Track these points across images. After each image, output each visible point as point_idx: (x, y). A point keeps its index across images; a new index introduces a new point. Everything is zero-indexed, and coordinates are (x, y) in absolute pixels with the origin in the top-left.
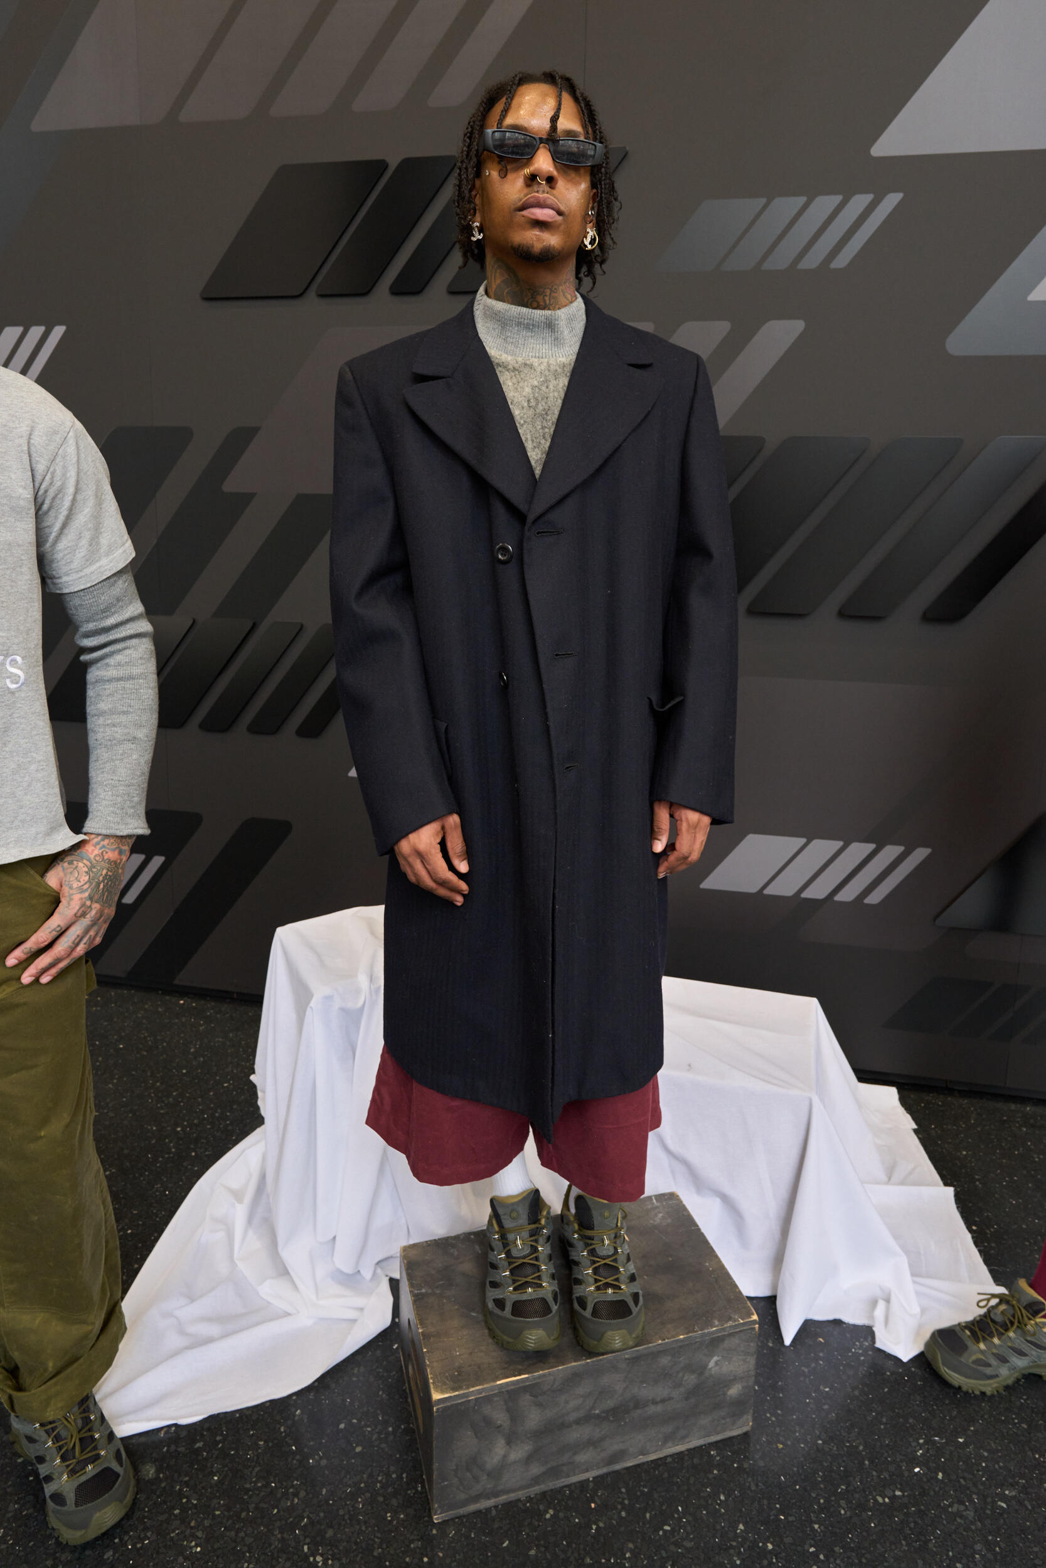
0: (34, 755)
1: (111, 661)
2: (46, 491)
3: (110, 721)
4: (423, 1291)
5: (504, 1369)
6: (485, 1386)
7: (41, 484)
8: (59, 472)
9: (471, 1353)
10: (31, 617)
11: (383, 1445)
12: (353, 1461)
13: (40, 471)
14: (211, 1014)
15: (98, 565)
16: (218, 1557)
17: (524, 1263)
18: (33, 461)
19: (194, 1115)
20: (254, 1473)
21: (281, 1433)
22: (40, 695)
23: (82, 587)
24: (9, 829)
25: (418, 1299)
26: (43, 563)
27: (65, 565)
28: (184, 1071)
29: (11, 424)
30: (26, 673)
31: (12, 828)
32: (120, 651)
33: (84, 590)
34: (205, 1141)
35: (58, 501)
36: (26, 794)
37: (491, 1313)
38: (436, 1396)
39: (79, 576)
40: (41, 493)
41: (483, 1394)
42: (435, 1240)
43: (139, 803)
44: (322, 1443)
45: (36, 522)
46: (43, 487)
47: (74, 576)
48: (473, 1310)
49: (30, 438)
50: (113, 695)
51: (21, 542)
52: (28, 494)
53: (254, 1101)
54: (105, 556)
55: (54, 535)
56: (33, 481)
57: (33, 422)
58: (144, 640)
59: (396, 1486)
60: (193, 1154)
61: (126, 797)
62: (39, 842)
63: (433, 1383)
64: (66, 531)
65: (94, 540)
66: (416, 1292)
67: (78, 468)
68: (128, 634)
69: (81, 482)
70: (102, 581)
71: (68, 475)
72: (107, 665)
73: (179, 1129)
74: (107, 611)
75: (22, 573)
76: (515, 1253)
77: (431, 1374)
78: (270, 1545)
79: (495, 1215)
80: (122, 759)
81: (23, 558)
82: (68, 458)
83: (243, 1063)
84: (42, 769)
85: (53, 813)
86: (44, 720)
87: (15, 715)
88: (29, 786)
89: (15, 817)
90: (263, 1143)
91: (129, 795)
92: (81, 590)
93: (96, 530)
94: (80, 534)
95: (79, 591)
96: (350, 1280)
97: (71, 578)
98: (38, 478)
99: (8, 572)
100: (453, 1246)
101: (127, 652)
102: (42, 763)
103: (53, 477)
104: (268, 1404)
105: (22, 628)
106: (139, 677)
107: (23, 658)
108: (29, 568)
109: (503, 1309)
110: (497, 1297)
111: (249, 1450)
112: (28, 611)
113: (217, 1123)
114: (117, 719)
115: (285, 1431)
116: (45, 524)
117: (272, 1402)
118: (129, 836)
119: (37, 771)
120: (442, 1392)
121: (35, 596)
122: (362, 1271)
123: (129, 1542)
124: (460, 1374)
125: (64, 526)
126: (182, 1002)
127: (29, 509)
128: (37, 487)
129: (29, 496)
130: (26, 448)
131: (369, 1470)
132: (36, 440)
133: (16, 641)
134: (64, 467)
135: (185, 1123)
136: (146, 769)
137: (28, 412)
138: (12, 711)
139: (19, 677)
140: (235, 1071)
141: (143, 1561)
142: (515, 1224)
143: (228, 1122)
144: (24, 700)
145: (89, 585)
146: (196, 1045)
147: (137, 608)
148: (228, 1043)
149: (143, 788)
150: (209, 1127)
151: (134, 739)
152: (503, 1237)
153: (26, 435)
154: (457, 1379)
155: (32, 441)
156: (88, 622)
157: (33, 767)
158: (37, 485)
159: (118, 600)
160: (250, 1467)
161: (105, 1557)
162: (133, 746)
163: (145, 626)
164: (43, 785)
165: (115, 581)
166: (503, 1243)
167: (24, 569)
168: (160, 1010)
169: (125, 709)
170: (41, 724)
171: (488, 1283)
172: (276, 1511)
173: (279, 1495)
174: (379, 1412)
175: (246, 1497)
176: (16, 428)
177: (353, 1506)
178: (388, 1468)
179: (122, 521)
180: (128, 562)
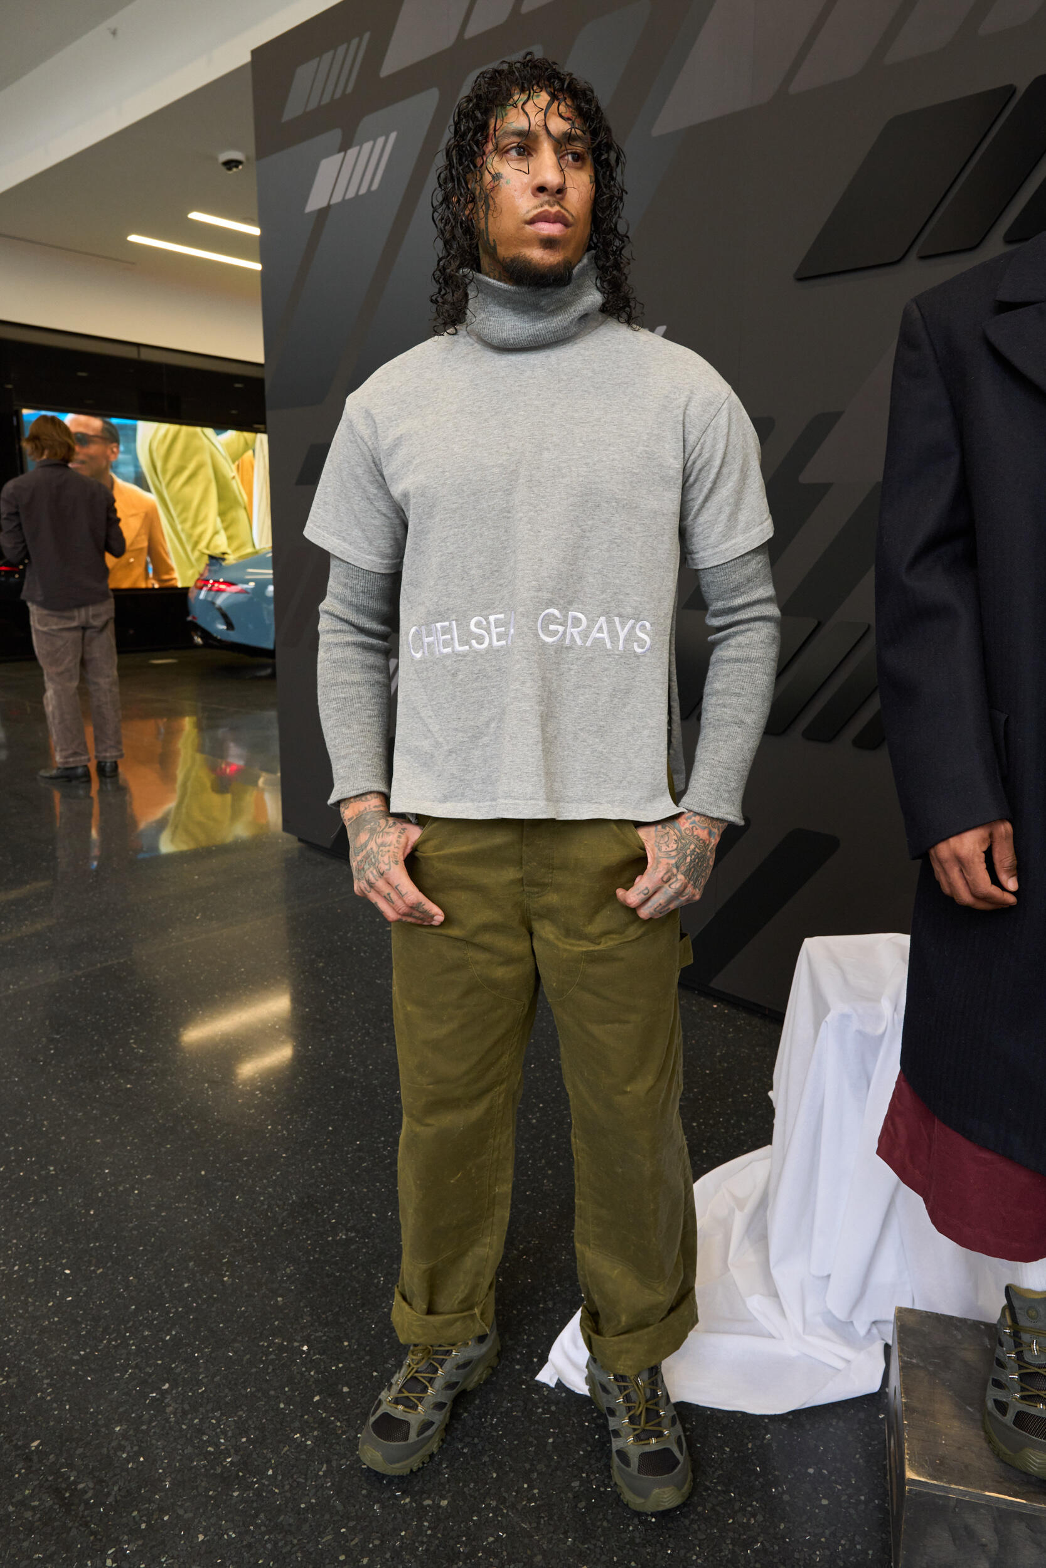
0: (648, 720)
1: (732, 642)
2: (694, 463)
3: (721, 702)
4: (914, 1361)
5: (998, 1482)
6: (970, 1490)
7: (690, 455)
8: (708, 444)
9: (959, 1448)
10: (665, 586)
11: (852, 1511)
12: (817, 1511)
13: (691, 442)
14: (741, 1024)
15: (733, 541)
16: (670, 1537)
17: (1038, 1373)
18: (686, 432)
19: (711, 1115)
20: (716, 1476)
21: (748, 1449)
22: (662, 663)
23: (716, 564)
24: (617, 787)
25: (905, 1368)
26: (683, 535)
27: (703, 539)
28: (708, 1072)
29: (672, 396)
30: (652, 639)
31: (619, 788)
32: (743, 631)
33: (717, 566)
34: (717, 1143)
35: (704, 474)
36: (636, 757)
37: (990, 1414)
38: (910, 1474)
39: (714, 552)
40: (689, 465)
41: (967, 1498)
42: (937, 1314)
43: (736, 789)
44: (787, 1477)
45: (682, 494)
46: (692, 457)
47: (710, 551)
48: (970, 1405)
49: (686, 409)
50: (728, 676)
51: (665, 511)
52: (678, 465)
53: (770, 1119)
54: (741, 533)
55: (696, 507)
56: (684, 452)
57: (692, 393)
58: (769, 624)
59: (859, 1558)
60: (704, 1151)
61: (723, 780)
62: (642, 807)
63: (909, 1460)
64: (708, 505)
65: (733, 517)
66: (906, 1359)
67: (728, 440)
68: (753, 616)
69: (729, 455)
70: (736, 559)
71: (718, 446)
72: (729, 646)
73: (695, 1124)
74: (737, 590)
75: (663, 542)
76: (1027, 1357)
77: (908, 1449)
78: (721, 1551)
79: (1010, 1307)
80: (726, 741)
81: (665, 527)
82: (719, 430)
83: (765, 1080)
84: (654, 736)
85: (657, 781)
86: (662, 688)
87: (637, 679)
88: (640, 750)
89: (624, 778)
90: (770, 1160)
91: (726, 778)
92: (715, 567)
93: (737, 505)
94: (720, 508)
95: (712, 567)
96: (842, 1329)
97: (707, 554)
98: (689, 449)
99: (651, 540)
100: (957, 1328)
101: (749, 634)
102: (654, 730)
103: (702, 448)
104: (740, 1415)
105: (655, 595)
106: (756, 660)
107: (652, 625)
108: (670, 538)
109: (1004, 1413)
110: (999, 1398)
111: (714, 1451)
112: (663, 580)
113: (731, 1129)
114: (728, 700)
115: (752, 1449)
116: (690, 497)
117: (744, 1414)
118: (722, 820)
119: (649, 736)
120: (918, 1474)
121: (672, 566)
122: (855, 1322)
123: (594, 1482)
124: (942, 1463)
125: (707, 499)
126: (715, 1006)
127: (677, 479)
128: (686, 459)
129: (678, 466)
130: (681, 419)
131: (834, 1528)
132: (692, 411)
133: (648, 607)
134: (714, 438)
135: (701, 1121)
136: (749, 756)
137: (689, 383)
138: (634, 674)
139: (646, 642)
140: (756, 1085)
141: (604, 1505)
142: (1032, 1325)
143: (742, 1132)
144: (646, 665)
145: (722, 562)
146: (722, 1050)
147: (767, 591)
148: (753, 1056)
149: (742, 776)
150: (723, 1130)
151: (741, 723)
152: (1016, 1334)
153: (683, 405)
154: (938, 1467)
155: (688, 412)
156: (717, 600)
157: (646, 732)
158: (687, 455)
159: (749, 581)
160: (713, 1466)
161: (573, 1484)
162: (739, 730)
163: (773, 610)
164: (653, 752)
165: (749, 561)
166: (1014, 1341)
167: (666, 538)
168: (694, 1008)
169: (737, 691)
170: (659, 692)
171: (991, 1381)
172: (731, 1521)
173: (736, 1508)
174: (852, 1474)
175: (704, 1494)
176: (676, 399)
177: (810, 1555)
178: (854, 1535)
179: (765, 500)
180: (764, 542)
